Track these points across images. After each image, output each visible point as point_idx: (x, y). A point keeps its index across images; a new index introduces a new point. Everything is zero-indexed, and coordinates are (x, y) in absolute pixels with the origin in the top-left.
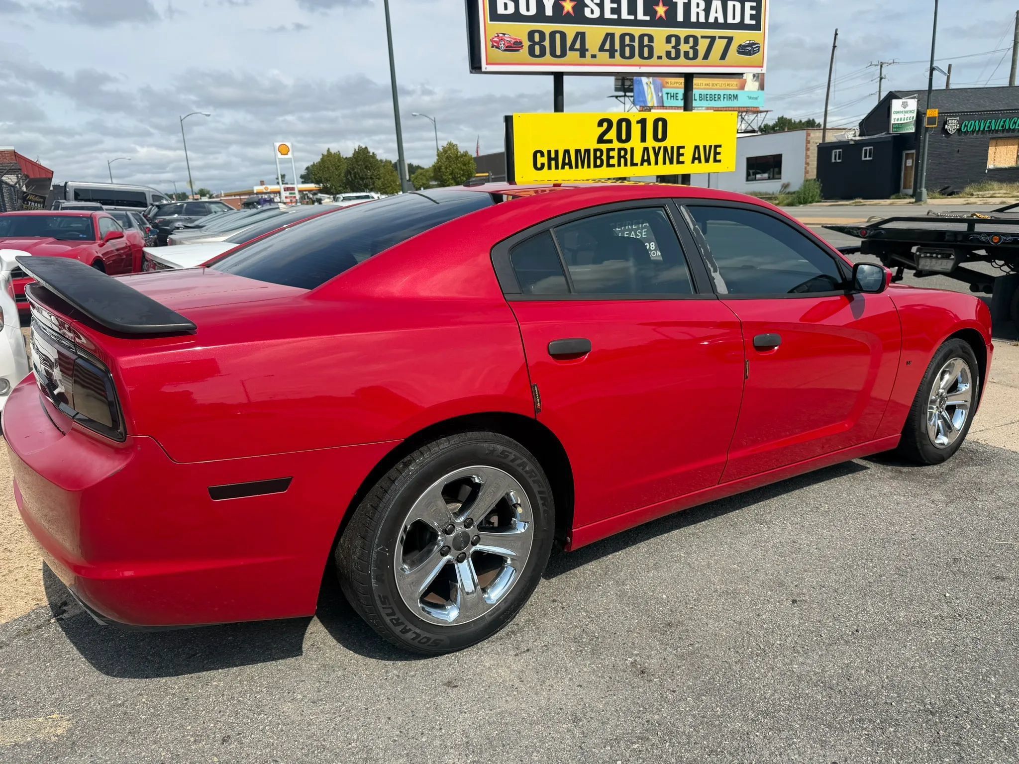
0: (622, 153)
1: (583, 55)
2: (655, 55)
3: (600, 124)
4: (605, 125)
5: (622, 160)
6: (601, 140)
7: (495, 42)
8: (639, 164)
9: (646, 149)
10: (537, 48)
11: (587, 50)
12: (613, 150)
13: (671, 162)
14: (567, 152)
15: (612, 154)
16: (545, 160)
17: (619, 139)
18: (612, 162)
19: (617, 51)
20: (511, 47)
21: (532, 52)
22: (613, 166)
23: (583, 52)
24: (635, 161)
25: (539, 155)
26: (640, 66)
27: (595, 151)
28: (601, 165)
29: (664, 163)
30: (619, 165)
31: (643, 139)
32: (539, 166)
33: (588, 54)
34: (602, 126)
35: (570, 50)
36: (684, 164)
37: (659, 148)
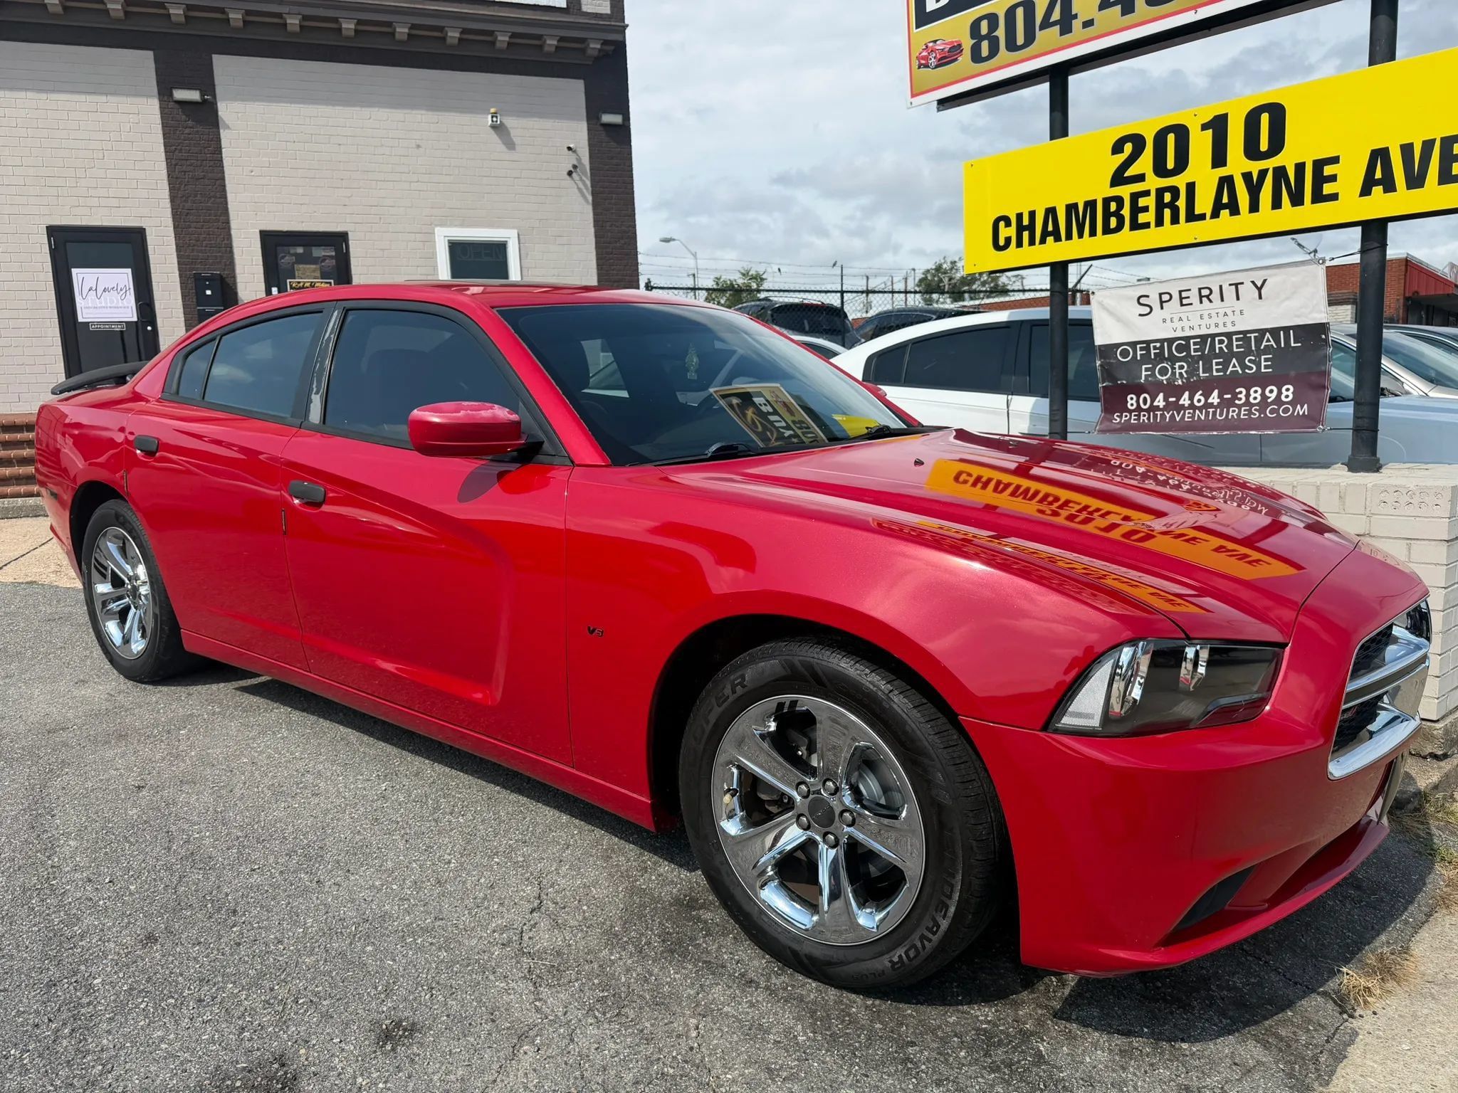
0: (1167, 197)
1: (1066, 28)
3: (1117, 147)
4: (1128, 148)
5: (1167, 212)
6: (1119, 178)
7: (923, 58)
8: (1208, 216)
9: (1227, 182)
10: (985, 45)
11: (1075, 16)
12: (1146, 193)
13: (1297, 201)
15: (1142, 202)
16: (1011, 232)
17: (1160, 170)
18: (1142, 218)
20: (945, 58)
21: (976, 57)
22: (1147, 225)
23: (1066, 23)
24: (1197, 212)
25: (1002, 224)
27: (1107, 201)
28: (1119, 227)
29: (1277, 204)
30: (1160, 222)
31: (1219, 159)
32: (1002, 242)
33: (1077, 24)
34: (1122, 151)
35: (1042, 28)
36: (1337, 199)
37: (1263, 173)
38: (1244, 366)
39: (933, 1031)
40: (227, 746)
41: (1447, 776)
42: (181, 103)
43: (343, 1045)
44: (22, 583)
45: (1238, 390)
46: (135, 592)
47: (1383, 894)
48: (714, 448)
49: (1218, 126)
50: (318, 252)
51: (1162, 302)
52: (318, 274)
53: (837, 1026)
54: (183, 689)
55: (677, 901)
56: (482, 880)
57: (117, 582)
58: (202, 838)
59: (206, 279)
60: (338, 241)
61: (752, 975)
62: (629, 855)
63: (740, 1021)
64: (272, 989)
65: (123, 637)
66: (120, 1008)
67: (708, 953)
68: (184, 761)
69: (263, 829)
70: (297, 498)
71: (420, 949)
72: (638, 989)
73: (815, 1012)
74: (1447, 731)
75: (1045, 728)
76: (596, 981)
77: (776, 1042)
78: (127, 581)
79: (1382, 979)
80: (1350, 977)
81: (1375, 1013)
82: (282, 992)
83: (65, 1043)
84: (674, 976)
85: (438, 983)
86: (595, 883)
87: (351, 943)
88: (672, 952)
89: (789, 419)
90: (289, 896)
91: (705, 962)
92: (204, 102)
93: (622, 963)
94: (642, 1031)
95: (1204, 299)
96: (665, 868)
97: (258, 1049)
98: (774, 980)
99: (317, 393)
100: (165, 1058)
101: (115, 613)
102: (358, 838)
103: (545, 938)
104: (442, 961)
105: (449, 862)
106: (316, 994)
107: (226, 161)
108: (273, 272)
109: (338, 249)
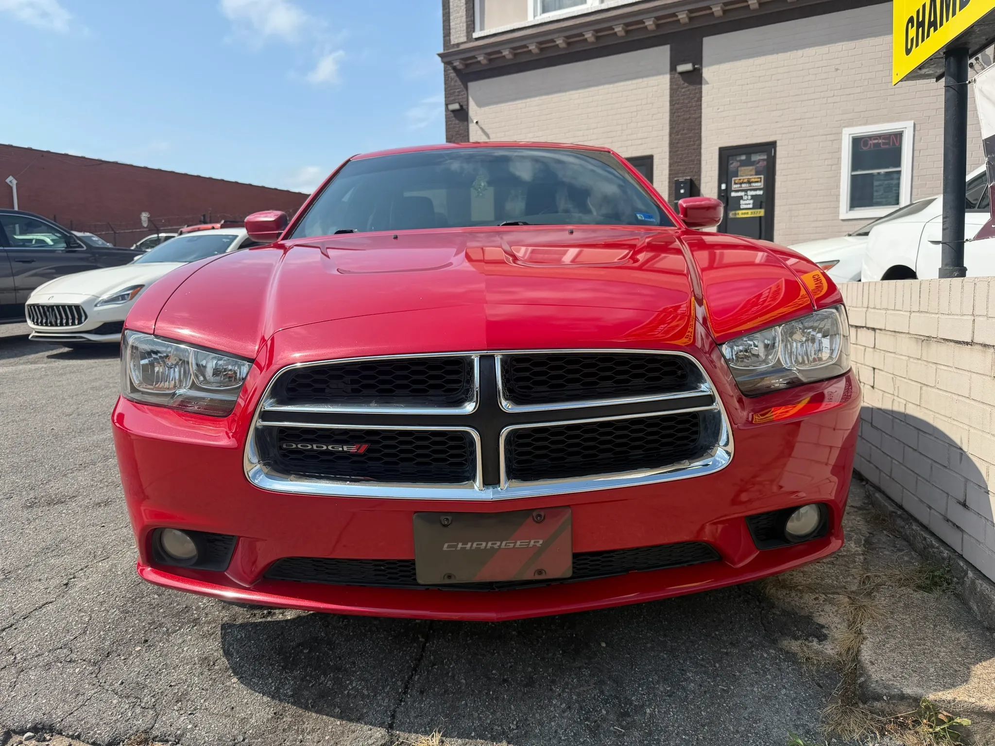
42: (681, 73)
50: (755, 158)
52: (753, 172)
59: (682, 182)
60: (769, 148)
92: (695, 69)
107: (704, 105)
108: (725, 174)
109: (769, 155)
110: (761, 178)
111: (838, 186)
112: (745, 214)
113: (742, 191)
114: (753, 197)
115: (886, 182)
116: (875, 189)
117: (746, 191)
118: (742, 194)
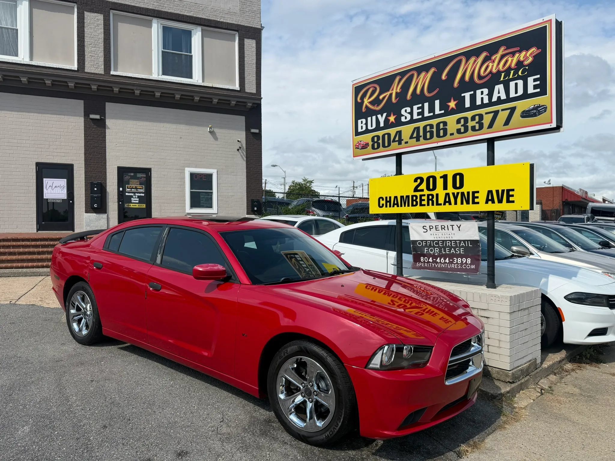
0: (430, 197)
1: (400, 143)
2: (449, 132)
3: (416, 180)
4: (419, 181)
5: (430, 202)
6: (416, 190)
7: (357, 146)
8: (442, 204)
9: (447, 195)
10: (376, 144)
11: (403, 140)
12: (424, 195)
13: (468, 203)
14: (396, 197)
15: (423, 198)
16: (384, 202)
17: (428, 188)
18: (423, 203)
19: (421, 136)
20: (364, 147)
21: (373, 148)
22: (424, 205)
23: (400, 142)
24: (439, 202)
25: (381, 199)
26: (437, 142)
27: (413, 196)
28: (416, 205)
29: (462, 203)
30: (428, 205)
31: (445, 188)
32: (381, 205)
33: (403, 142)
34: (417, 182)
35: (393, 142)
36: (479, 204)
37: (458, 193)
38: (456, 251)
39: (337, 457)
40: (118, 368)
41: (513, 389)
42: (93, 119)
43: (167, 457)
44: (29, 305)
45: (454, 259)
46: (85, 314)
47: (481, 424)
48: (283, 279)
49: (445, 177)
50: (139, 175)
51: (430, 229)
52: (138, 183)
53: (309, 455)
54: (99, 348)
55: (265, 420)
56: (205, 413)
57: (78, 309)
58: (115, 397)
59: (95, 184)
60: (147, 171)
61: (286, 441)
62: (250, 406)
63: (281, 453)
64: (144, 442)
65: (79, 329)
66: (100, 446)
67: (274, 435)
68: (105, 373)
69: (134, 395)
70: (151, 287)
71: (187, 431)
72: (252, 444)
73: (304, 451)
74: (513, 374)
75: (365, 368)
76: (240, 442)
77: (291, 458)
78: (82, 309)
79: (473, 448)
80: (463, 447)
81: (468, 457)
82: (147, 443)
83: (86, 454)
84: (263, 441)
85: (193, 441)
86: (240, 415)
87: (166, 429)
88: (263, 434)
89: (307, 263)
90: (145, 416)
91: (273, 437)
92: (101, 119)
93: (248, 437)
94: (253, 455)
95: (443, 229)
96: (262, 411)
97: (142, 457)
98: (292, 443)
99: (159, 254)
100: (116, 459)
101: (76, 320)
102: (165, 398)
103: (225, 430)
104: (194, 435)
105: (194, 407)
106: (157, 443)
107: (107, 141)
108: (121, 182)
109: (147, 174)
110: (143, 187)
111: (184, 196)
112: (134, 206)
113: (132, 193)
114: (139, 197)
115: (206, 196)
116: (201, 199)
117: (134, 193)
118: (133, 194)
